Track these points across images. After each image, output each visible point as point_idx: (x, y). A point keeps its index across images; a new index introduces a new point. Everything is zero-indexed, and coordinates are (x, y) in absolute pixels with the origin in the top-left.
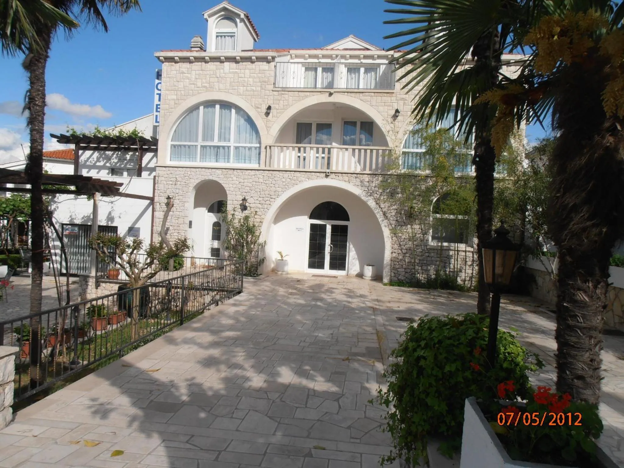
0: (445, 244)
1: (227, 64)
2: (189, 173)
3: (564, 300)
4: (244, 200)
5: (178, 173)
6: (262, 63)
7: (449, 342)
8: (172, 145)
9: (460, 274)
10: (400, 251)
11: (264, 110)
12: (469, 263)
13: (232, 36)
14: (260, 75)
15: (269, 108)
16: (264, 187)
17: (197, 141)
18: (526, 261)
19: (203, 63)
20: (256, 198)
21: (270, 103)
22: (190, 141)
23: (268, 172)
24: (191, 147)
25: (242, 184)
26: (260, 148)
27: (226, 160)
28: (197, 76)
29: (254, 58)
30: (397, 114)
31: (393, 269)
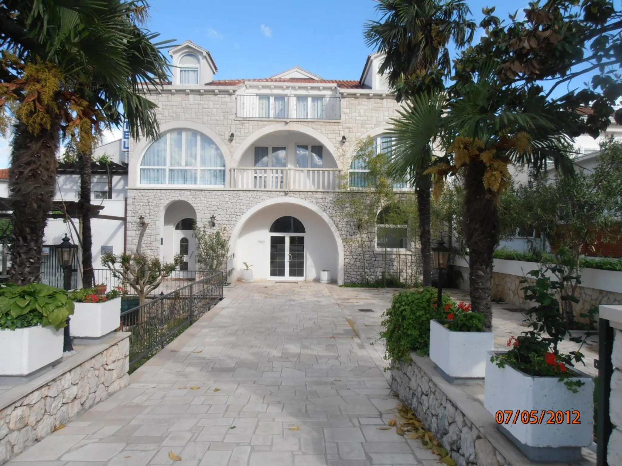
0: (388, 249)
1: (191, 97)
2: (160, 194)
3: (472, 276)
4: (213, 217)
5: (149, 194)
6: (223, 96)
7: (417, 301)
8: (141, 169)
9: (402, 274)
10: (351, 257)
11: (227, 136)
12: (409, 264)
13: (195, 71)
14: (222, 106)
15: (232, 135)
16: (231, 205)
17: (165, 165)
18: (454, 260)
19: (170, 95)
20: (223, 216)
21: (233, 131)
22: (158, 165)
23: (233, 192)
24: (160, 171)
25: (210, 203)
26: (224, 171)
27: (193, 182)
28: (164, 107)
29: (217, 91)
30: (344, 140)
31: (346, 272)
